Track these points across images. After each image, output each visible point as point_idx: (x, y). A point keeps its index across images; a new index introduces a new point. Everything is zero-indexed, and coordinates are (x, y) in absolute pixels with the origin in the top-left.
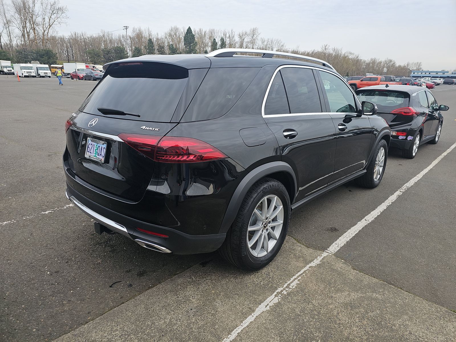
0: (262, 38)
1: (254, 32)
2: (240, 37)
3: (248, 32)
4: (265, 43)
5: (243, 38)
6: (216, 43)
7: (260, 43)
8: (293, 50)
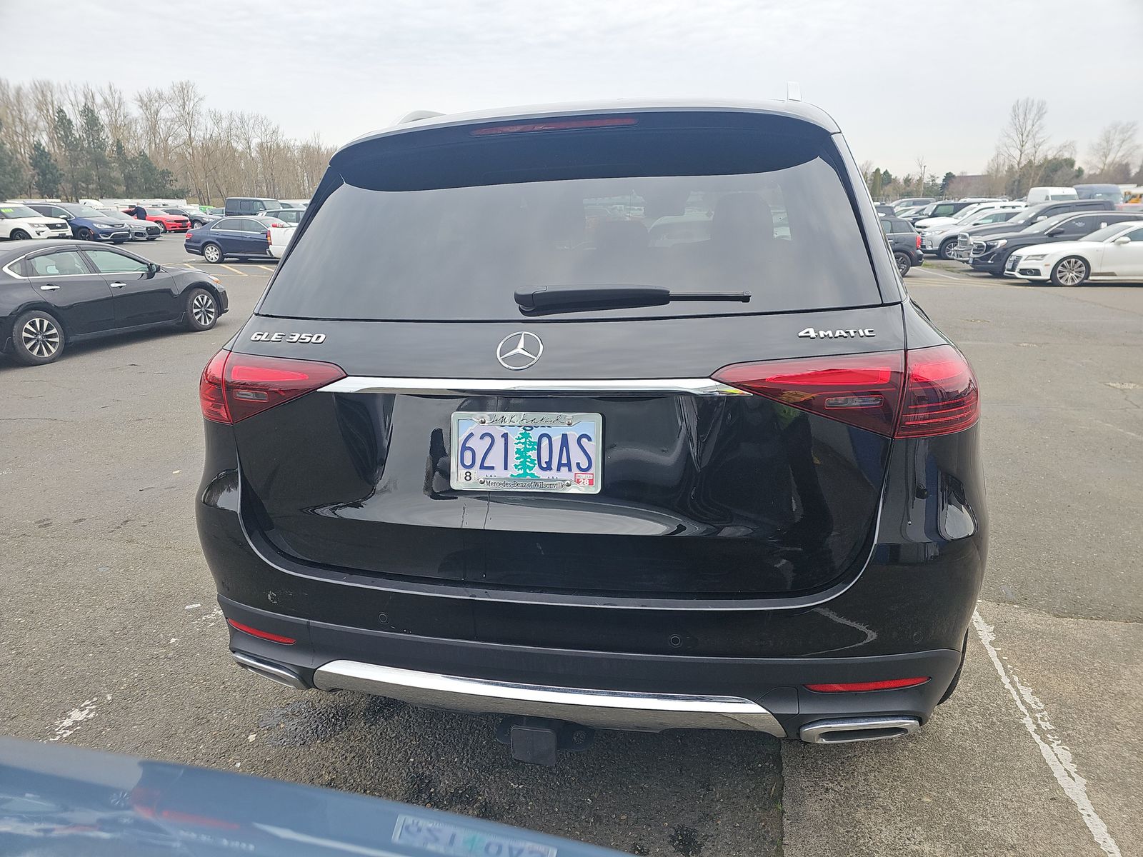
0: (213, 110)
1: (183, 92)
2: (145, 105)
3: (167, 92)
4: (225, 124)
5: (153, 109)
6: (70, 122)
7: (210, 125)
8: (304, 143)
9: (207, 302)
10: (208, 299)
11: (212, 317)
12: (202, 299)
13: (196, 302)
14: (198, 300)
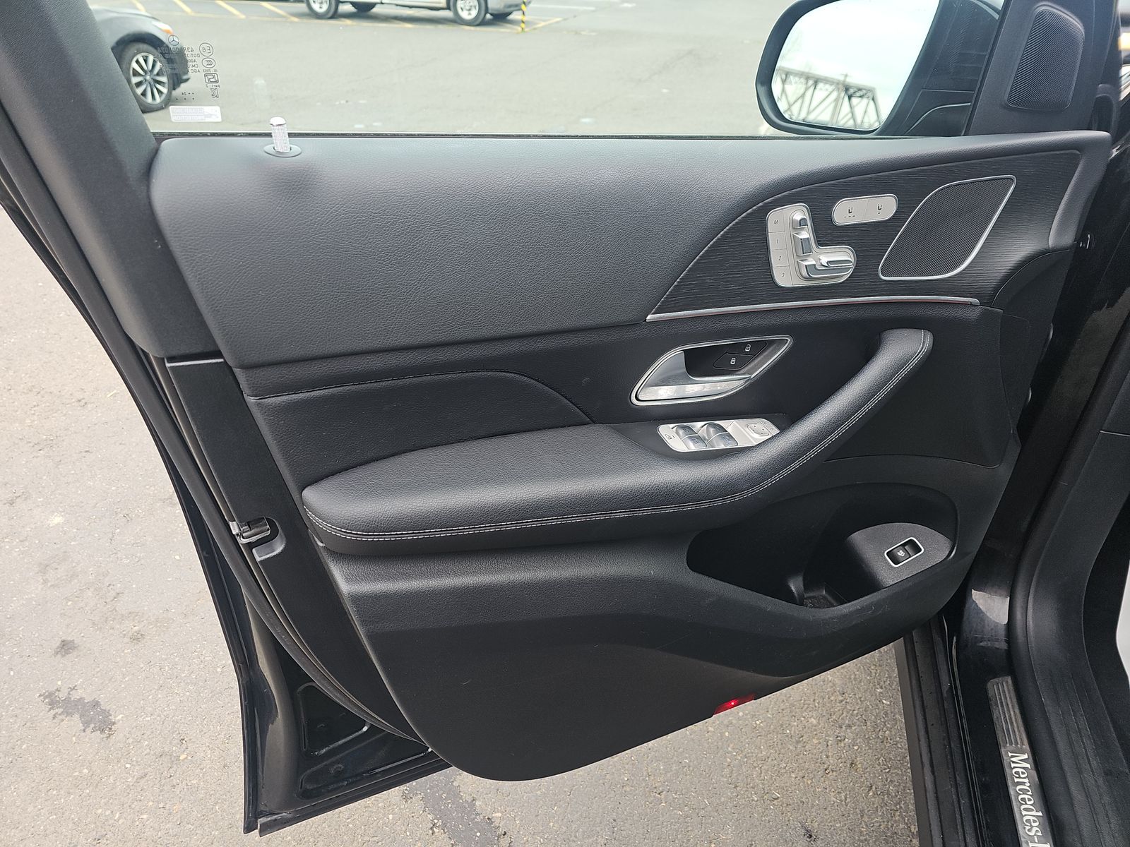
9: (154, 66)
10: (154, 62)
11: (165, 90)
12: (146, 61)
13: (134, 65)
14: (137, 62)
